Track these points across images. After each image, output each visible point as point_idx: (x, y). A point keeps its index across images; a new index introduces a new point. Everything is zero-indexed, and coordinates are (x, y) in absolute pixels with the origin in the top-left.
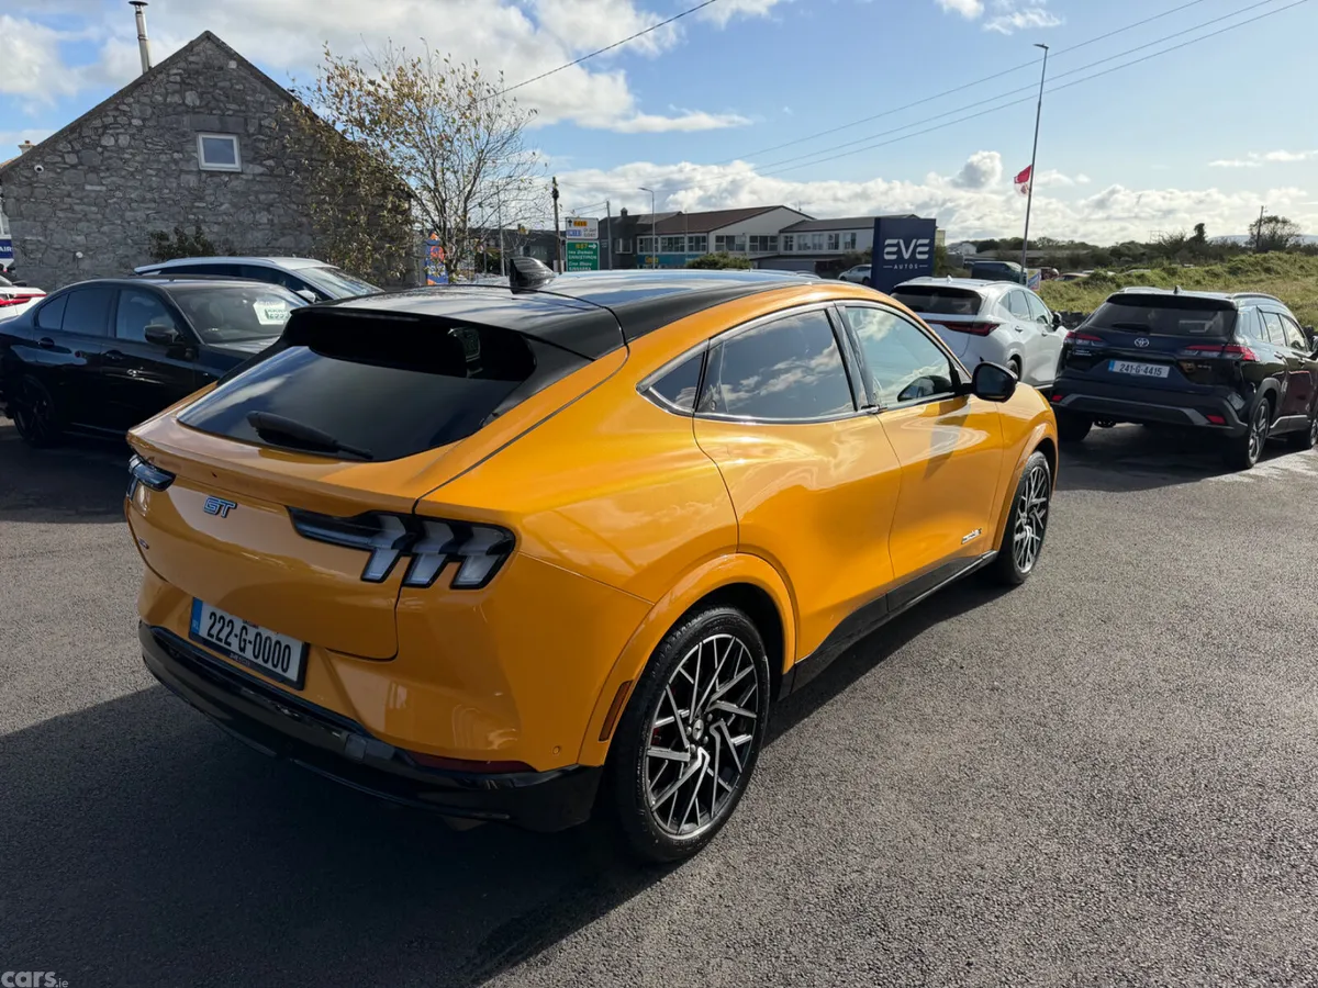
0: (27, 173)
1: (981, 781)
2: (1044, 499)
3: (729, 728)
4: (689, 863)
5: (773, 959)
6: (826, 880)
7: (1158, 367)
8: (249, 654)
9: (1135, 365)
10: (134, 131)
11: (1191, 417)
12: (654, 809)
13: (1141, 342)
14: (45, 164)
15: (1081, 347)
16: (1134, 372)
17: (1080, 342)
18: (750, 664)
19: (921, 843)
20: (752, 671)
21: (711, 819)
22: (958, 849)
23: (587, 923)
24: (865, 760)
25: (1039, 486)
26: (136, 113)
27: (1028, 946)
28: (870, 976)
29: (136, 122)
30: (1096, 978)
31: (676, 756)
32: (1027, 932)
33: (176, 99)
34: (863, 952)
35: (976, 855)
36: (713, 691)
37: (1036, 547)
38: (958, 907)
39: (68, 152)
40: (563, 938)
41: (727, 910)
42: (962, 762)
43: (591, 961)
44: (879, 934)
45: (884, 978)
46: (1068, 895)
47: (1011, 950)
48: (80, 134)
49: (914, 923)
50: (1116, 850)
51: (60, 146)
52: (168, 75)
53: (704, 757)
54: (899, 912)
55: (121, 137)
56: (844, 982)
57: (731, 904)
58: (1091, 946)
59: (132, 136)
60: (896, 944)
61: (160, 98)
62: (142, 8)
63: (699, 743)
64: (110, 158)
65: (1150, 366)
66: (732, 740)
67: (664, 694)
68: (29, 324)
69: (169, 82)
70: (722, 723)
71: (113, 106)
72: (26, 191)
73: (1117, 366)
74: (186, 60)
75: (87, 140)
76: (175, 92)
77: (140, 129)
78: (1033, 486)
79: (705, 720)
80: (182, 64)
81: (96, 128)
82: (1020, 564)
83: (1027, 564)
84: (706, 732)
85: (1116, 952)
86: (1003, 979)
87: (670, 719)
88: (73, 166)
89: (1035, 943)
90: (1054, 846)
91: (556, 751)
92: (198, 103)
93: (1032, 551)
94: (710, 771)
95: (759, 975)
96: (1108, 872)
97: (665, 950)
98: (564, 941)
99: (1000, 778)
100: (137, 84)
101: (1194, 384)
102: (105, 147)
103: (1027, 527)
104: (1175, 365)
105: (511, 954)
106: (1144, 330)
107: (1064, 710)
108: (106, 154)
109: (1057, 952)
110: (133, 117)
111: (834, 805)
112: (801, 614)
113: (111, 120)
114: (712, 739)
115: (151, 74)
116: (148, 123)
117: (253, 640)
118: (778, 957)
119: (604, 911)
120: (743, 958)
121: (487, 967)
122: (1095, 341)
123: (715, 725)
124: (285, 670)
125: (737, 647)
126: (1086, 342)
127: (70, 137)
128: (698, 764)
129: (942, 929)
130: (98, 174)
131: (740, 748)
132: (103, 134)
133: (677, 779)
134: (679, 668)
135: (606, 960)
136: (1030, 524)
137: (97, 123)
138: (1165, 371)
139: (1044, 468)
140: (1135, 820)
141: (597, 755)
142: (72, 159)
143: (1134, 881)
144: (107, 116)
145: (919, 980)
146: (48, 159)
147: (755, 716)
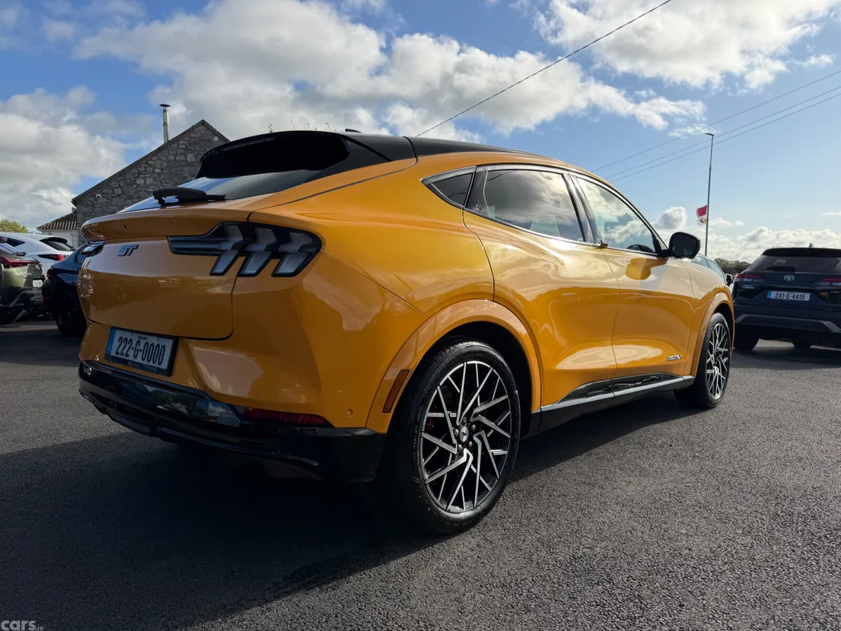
0: (91, 199)
1: (687, 503)
2: (726, 350)
3: (488, 438)
4: (456, 538)
5: (517, 596)
6: (563, 553)
7: (802, 294)
8: (139, 360)
9: (786, 293)
10: (156, 176)
11: (828, 326)
12: (427, 482)
13: (788, 278)
14: (102, 194)
15: (747, 283)
16: (785, 298)
17: (746, 280)
18: (504, 394)
19: (640, 534)
20: (506, 400)
21: (474, 508)
22: (669, 539)
23: (372, 567)
24: (597, 489)
25: (722, 338)
26: (158, 165)
27: (731, 598)
28: (597, 609)
29: (157, 171)
30: (791, 620)
31: (445, 446)
32: (729, 589)
33: (182, 158)
34: (592, 594)
35: (684, 543)
36: (475, 405)
37: (723, 383)
38: (671, 572)
39: (117, 188)
40: (351, 575)
41: (482, 565)
42: (672, 493)
43: (371, 589)
44: (605, 584)
45: (608, 611)
46: (762, 568)
47: (717, 599)
48: (124, 177)
49: (634, 580)
50: (800, 544)
51: (112, 184)
52: (178, 145)
53: (468, 456)
54: (622, 572)
55: (148, 179)
56: (575, 612)
57: (486, 562)
58: (785, 600)
59: (154, 179)
60: (619, 591)
61: (172, 157)
62: (168, 108)
63: (465, 445)
64: (140, 191)
65: (796, 294)
66: (492, 451)
67: (436, 392)
68: (72, 261)
69: (178, 148)
70: (482, 433)
71: (145, 161)
72: (90, 209)
73: (773, 295)
74: (189, 136)
75: (128, 181)
76: (181, 154)
77: (159, 175)
78: (718, 336)
79: (469, 428)
80: (187, 138)
81: (134, 174)
82: (711, 391)
83: (716, 394)
84: (470, 438)
85: (807, 605)
86: (711, 616)
87: (440, 415)
88: (118, 196)
89: (736, 595)
90: (749, 540)
91: (349, 413)
92: (194, 160)
93: (720, 387)
94: (473, 468)
95: (505, 604)
96: (794, 557)
97: (431, 586)
98: (352, 577)
99: (703, 502)
100: (160, 150)
101: (828, 305)
102: (138, 185)
103: (715, 367)
104: (815, 293)
105: (309, 582)
106: (790, 270)
107: (750, 469)
108: (138, 189)
109: (755, 602)
110: (156, 168)
111: (572, 511)
112: (545, 369)
113: (143, 169)
114: (475, 444)
115: (169, 144)
116: (164, 171)
117: (142, 348)
118: (521, 595)
119: (386, 562)
120: (492, 593)
121: (289, 589)
122: (756, 279)
123: (478, 434)
124: (160, 364)
125: (493, 376)
126: (750, 280)
127: (119, 179)
128: (463, 460)
129: (657, 584)
130: (132, 200)
131: (498, 458)
132: (138, 177)
133: (446, 466)
134: (448, 376)
135: (382, 590)
136: (718, 366)
137: (135, 171)
138: (807, 297)
139: (724, 325)
140: (814, 529)
141: (382, 424)
142: (118, 191)
143: (817, 563)
144: (141, 167)
145: (639, 613)
146: (104, 191)
147: (509, 436)
